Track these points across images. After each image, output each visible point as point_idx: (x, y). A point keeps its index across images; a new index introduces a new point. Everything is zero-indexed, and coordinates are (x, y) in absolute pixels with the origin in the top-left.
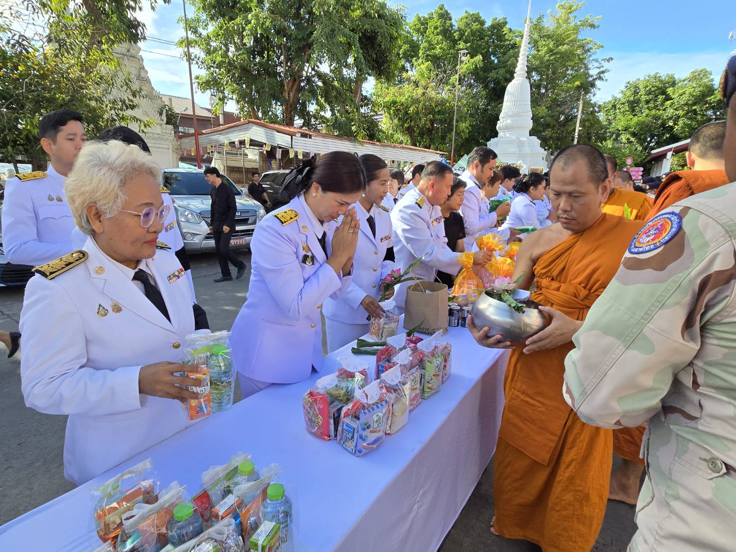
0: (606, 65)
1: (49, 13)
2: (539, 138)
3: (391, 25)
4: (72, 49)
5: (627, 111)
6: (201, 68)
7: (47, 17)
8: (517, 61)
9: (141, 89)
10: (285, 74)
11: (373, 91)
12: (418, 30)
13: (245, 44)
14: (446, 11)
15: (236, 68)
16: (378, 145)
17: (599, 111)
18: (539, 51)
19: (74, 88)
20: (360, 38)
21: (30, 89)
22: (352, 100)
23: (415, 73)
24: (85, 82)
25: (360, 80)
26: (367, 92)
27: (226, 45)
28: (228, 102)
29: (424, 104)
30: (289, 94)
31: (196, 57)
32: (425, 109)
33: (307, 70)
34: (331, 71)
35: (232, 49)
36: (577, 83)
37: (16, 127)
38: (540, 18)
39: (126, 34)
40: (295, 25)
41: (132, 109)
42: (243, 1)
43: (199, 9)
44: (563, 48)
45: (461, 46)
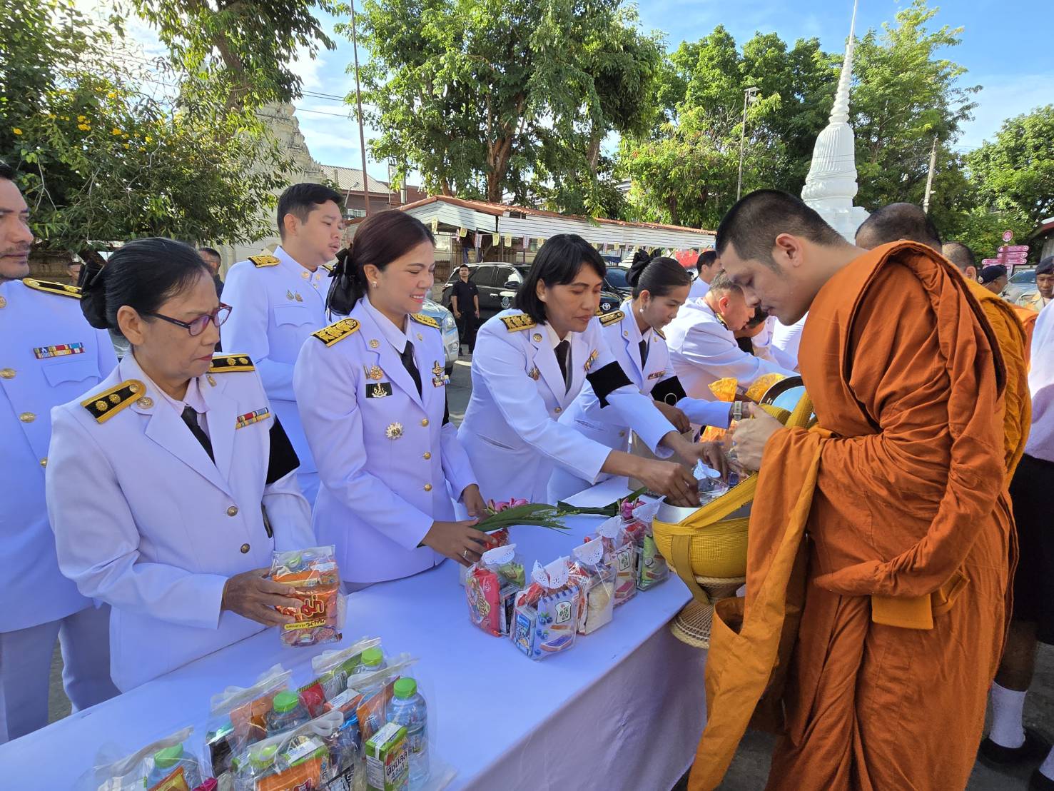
0: (973, 97)
1: (182, 70)
2: (867, 209)
3: (643, 60)
4: (205, 113)
5: (1005, 162)
6: (377, 130)
7: (178, 74)
8: (834, 100)
9: (292, 161)
10: (491, 133)
11: (617, 150)
12: (685, 64)
13: (436, 96)
14: (727, 35)
15: (422, 127)
16: (621, 225)
17: (963, 166)
18: (868, 82)
19: (205, 162)
20: (596, 79)
21: (156, 164)
22: (584, 165)
23: (679, 123)
24: (219, 154)
25: (598, 134)
26: (607, 152)
28: (411, 174)
29: (692, 166)
30: (495, 159)
31: (369, 115)
32: (694, 172)
33: (522, 127)
34: (555, 126)
35: (418, 103)
36: (928, 126)
38: (870, 35)
39: (275, 93)
40: (506, 67)
41: (279, 188)
42: (433, 40)
43: (376, 53)
44: (905, 76)
45: (749, 83)
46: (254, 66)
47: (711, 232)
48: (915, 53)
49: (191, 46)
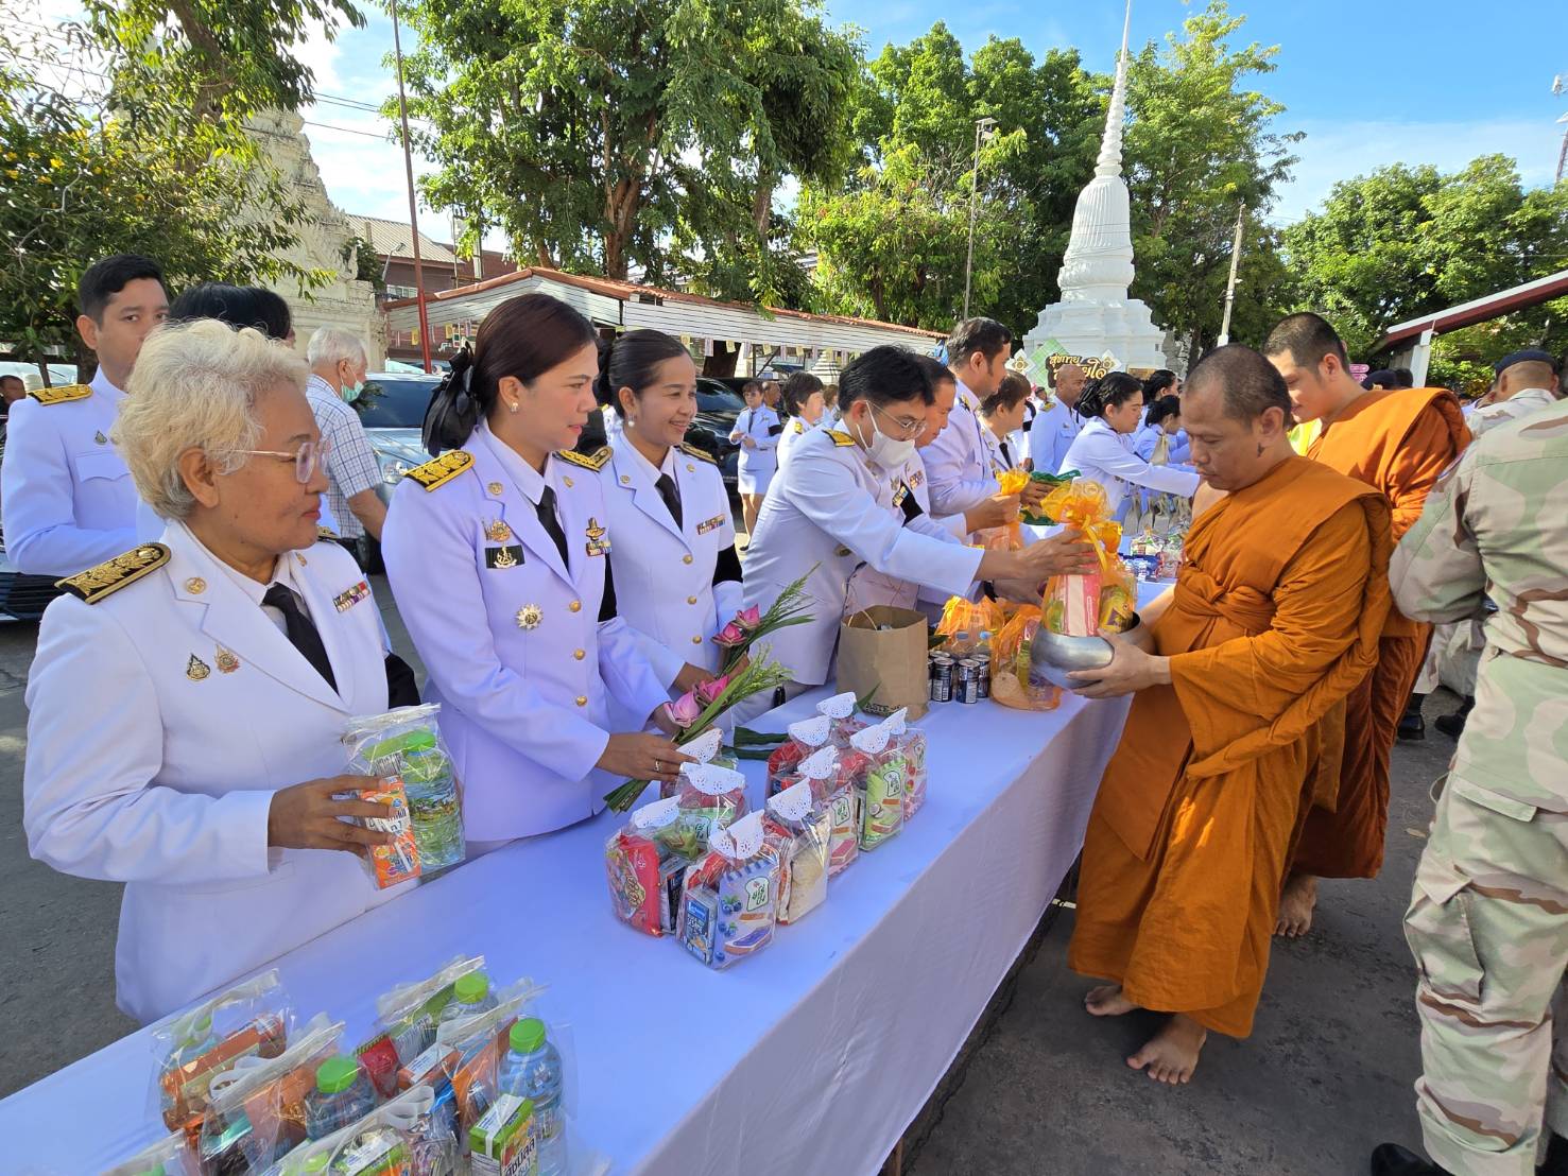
0: (1292, 148)
1: (114, 48)
2: (1147, 303)
3: (832, 68)
4: (158, 122)
5: (1336, 244)
6: (433, 160)
7: (108, 55)
8: (1101, 142)
9: (302, 205)
10: (609, 172)
11: (796, 205)
12: (891, 78)
13: (525, 110)
14: (950, 38)
15: (505, 159)
16: (805, 319)
17: (1280, 245)
18: (1147, 119)
19: (161, 204)
20: (765, 94)
21: (75, 206)
22: (749, 226)
23: (884, 168)
24: (184, 192)
25: (767, 181)
26: (782, 207)
27: (485, 112)
29: (904, 233)
30: (616, 213)
31: (420, 136)
32: (906, 243)
33: (655, 163)
34: (704, 164)
35: (497, 119)
36: (1231, 186)
37: (45, 287)
38: (1149, 50)
39: (272, 91)
40: (630, 69)
41: (284, 247)
42: (519, 21)
43: (428, 36)
44: (1199, 113)
45: (981, 111)
46: (238, 46)
47: (932, 333)
48: (1212, 80)
49: (129, 9)
